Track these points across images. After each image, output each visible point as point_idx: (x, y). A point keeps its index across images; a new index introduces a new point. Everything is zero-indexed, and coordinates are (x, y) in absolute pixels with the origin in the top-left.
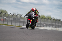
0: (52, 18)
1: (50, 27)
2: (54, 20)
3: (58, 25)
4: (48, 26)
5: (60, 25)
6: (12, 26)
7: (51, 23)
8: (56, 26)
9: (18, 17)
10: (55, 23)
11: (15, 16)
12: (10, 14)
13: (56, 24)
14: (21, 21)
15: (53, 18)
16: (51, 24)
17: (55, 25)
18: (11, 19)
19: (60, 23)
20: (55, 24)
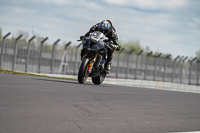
0: (145, 51)
1: (135, 79)
2: (150, 54)
3: (163, 70)
4: (129, 76)
5: (169, 71)
6: (15, 73)
7: (142, 64)
8: (156, 75)
9: (33, 46)
10: (154, 64)
11: (24, 41)
12: (9, 34)
13: (158, 68)
14: (43, 59)
15: (148, 49)
16: (139, 67)
17: (154, 72)
18: (10, 52)
19: (169, 66)
20: (151, 68)
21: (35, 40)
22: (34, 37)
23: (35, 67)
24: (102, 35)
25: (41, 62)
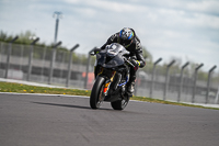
21: (189, 67)
22: (187, 64)
23: (189, 97)
24: (122, 48)
25: (195, 91)
